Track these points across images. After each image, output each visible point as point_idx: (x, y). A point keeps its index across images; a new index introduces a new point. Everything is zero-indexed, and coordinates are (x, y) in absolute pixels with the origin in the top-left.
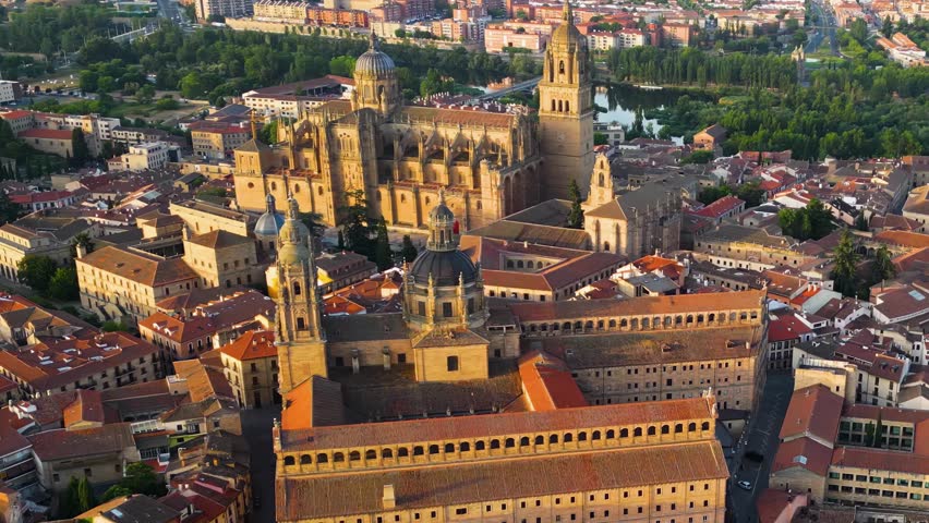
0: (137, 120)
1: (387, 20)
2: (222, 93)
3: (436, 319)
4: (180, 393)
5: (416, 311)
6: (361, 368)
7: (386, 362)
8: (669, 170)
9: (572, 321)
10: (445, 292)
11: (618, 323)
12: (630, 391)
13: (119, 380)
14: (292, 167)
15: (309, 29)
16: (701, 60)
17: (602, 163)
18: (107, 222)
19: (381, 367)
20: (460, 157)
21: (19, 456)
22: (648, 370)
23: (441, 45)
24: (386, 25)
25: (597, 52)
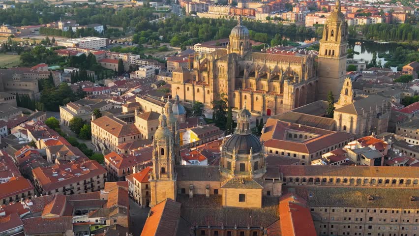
0: (149, 56)
1: (263, 13)
2: (186, 45)
3: (235, 172)
4: (105, 199)
5: (226, 166)
6: (194, 195)
7: (207, 193)
8: (387, 86)
9: (314, 177)
10: (241, 157)
11: (342, 180)
12: (346, 222)
13: (86, 187)
14: (197, 80)
15: (230, 17)
16: (410, 30)
17: (348, 83)
18: (116, 102)
19: (204, 196)
20: (276, 78)
21: (17, 230)
22: (358, 211)
23: (285, 23)
24: (262, 15)
25: (358, 26)
